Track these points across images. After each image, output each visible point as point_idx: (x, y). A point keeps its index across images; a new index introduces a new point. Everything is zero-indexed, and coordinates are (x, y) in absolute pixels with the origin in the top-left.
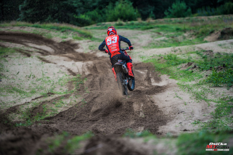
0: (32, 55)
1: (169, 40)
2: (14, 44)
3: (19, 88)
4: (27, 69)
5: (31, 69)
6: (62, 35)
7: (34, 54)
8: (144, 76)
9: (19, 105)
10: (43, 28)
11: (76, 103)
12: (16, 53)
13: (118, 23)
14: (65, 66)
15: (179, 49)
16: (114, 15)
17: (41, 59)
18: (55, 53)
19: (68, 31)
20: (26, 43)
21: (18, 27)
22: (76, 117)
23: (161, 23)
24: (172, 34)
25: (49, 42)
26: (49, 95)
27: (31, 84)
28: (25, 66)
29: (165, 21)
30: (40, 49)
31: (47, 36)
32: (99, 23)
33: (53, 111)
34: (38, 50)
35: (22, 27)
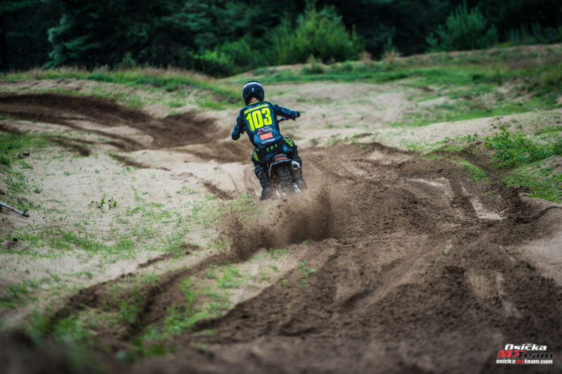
0: (93, 150)
1: (459, 105)
2: (44, 125)
3: (82, 236)
4: (90, 184)
5: (102, 184)
6: (168, 98)
7: (100, 149)
8: (447, 194)
9: (104, 283)
10: (116, 82)
11: (280, 274)
12: (51, 146)
13: (309, 66)
14: (195, 174)
15: (514, 121)
16: (296, 48)
17: (121, 159)
18: (156, 146)
19: (183, 88)
20: (73, 122)
21: (51, 81)
22: (293, 320)
23: (423, 64)
24: (464, 89)
25: (135, 117)
26: (185, 251)
27: (115, 224)
28: (83, 177)
29: (433, 58)
30: (113, 136)
31: (129, 102)
32: (260, 69)
33: (215, 301)
34: (109, 139)
35: (63, 80)
